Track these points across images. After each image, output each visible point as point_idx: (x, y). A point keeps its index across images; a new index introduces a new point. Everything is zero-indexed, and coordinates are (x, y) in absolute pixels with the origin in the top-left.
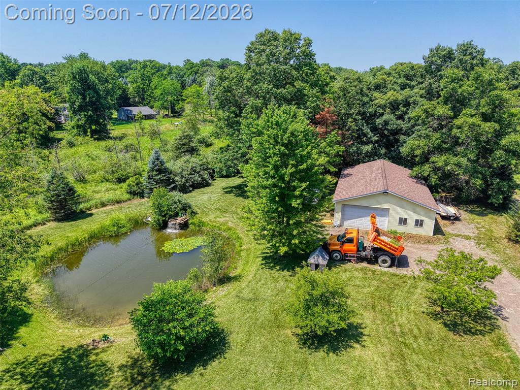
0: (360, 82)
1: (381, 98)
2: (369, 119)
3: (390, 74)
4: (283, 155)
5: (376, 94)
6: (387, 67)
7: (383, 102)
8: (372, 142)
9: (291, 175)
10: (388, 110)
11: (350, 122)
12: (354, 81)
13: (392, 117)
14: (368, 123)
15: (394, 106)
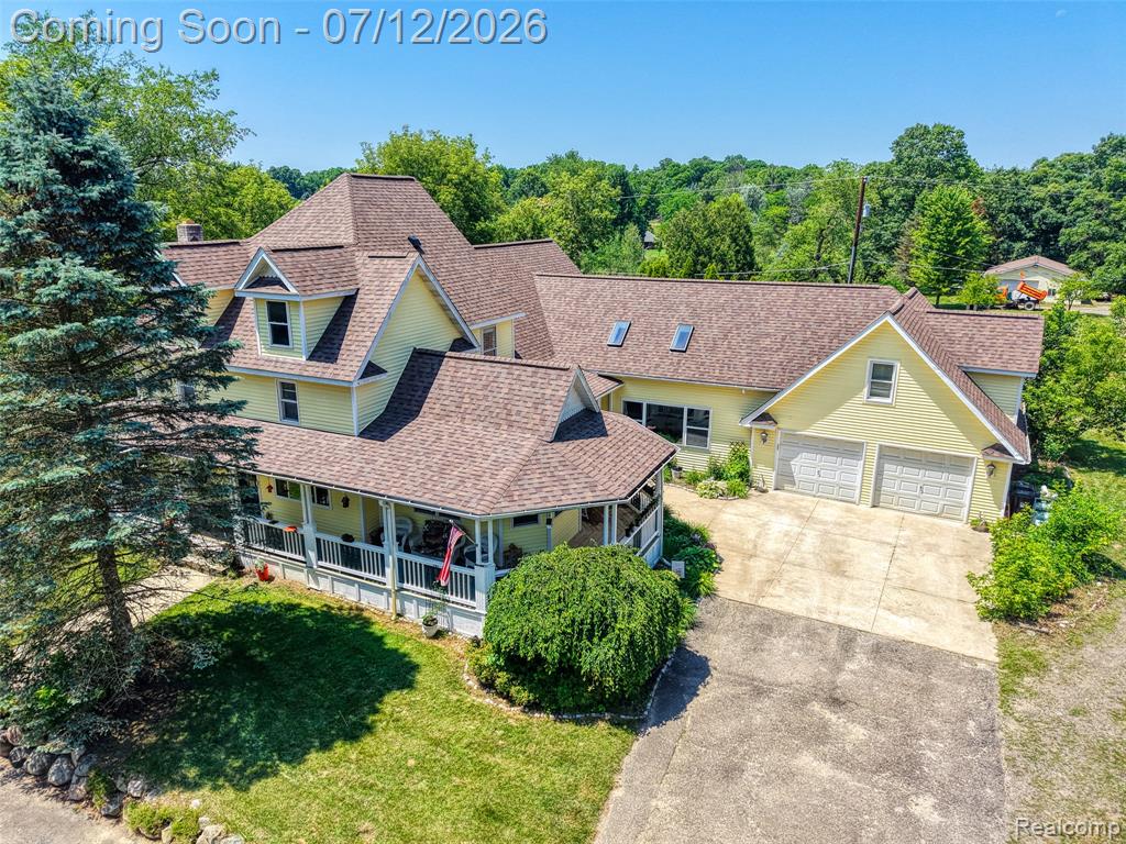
0: (1016, 174)
1: (1038, 191)
2: (1025, 214)
3: (1053, 165)
4: (953, 218)
5: (1035, 188)
6: (1051, 160)
7: (1042, 195)
8: (1026, 239)
9: (959, 232)
10: (1048, 204)
11: (1001, 218)
12: (1009, 172)
13: (1051, 210)
14: (1022, 219)
15: (1055, 200)
